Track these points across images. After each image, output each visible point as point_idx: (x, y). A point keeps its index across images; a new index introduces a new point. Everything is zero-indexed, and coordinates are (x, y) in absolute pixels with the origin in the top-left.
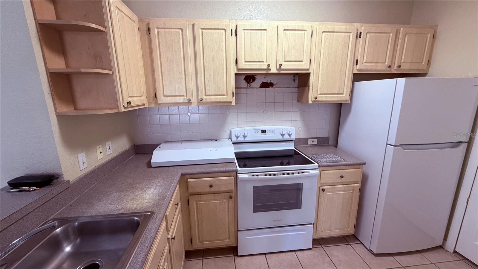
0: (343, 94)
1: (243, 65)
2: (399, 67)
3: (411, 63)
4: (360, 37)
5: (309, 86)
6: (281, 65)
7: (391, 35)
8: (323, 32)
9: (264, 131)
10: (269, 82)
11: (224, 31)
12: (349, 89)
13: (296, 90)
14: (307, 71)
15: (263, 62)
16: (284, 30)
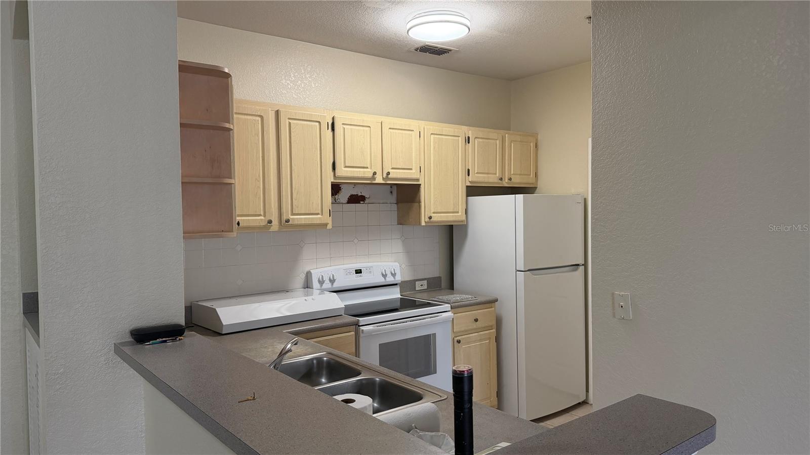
0: (458, 212)
1: (342, 171)
2: (510, 179)
3: (520, 175)
4: (469, 143)
5: (419, 202)
6: (388, 173)
7: (498, 142)
8: (432, 134)
9: (358, 272)
10: (360, 194)
11: (317, 124)
12: (464, 207)
13: (395, 207)
14: (417, 181)
15: (367, 168)
16: (390, 128)
